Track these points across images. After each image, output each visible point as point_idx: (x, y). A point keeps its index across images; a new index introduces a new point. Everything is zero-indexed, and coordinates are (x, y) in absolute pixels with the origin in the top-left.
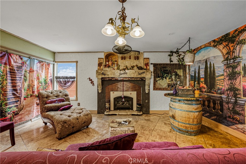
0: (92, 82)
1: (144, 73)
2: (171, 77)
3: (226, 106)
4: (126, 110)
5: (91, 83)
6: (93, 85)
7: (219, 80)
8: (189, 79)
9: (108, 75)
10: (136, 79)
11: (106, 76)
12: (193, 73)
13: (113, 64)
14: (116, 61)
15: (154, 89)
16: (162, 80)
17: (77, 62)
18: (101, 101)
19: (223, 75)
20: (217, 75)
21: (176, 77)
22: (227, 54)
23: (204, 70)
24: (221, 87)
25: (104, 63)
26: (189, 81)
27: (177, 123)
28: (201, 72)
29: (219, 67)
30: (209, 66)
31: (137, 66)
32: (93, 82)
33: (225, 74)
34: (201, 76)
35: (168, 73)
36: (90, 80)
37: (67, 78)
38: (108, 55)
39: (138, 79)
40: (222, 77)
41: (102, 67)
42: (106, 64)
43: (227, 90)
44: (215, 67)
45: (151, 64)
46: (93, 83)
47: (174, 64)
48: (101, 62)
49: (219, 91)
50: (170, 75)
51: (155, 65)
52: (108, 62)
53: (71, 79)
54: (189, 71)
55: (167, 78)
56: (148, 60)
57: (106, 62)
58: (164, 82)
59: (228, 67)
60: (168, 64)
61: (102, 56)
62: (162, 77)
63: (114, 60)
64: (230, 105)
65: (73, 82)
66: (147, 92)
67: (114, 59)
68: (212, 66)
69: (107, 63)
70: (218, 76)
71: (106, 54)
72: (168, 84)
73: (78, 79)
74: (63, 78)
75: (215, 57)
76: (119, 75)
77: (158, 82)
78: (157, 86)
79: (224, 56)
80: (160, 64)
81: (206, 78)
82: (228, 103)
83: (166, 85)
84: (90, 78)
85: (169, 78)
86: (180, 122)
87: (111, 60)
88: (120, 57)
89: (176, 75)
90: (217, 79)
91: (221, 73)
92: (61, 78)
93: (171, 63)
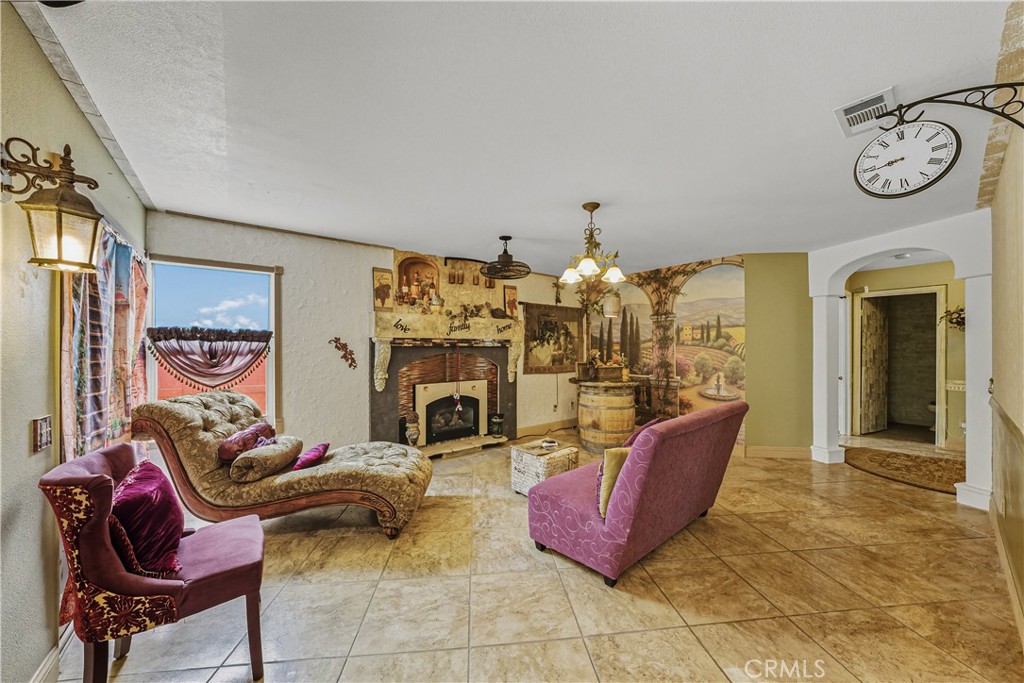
0: (348, 356)
1: (509, 327)
2: (558, 338)
3: (656, 393)
4: (459, 438)
5: (344, 357)
6: (353, 363)
7: (646, 349)
8: (588, 345)
9: (416, 330)
11: (409, 334)
12: (598, 331)
13: (424, 294)
14: (432, 286)
15: (526, 372)
16: (542, 346)
17: (279, 272)
18: (385, 419)
19: (651, 340)
20: (642, 339)
21: (566, 339)
22: (658, 303)
23: (619, 327)
24: (648, 361)
25: (395, 287)
26: (588, 349)
27: (603, 435)
28: (614, 331)
29: (646, 326)
30: (629, 320)
31: (488, 305)
32: (351, 353)
33: (655, 339)
34: (615, 340)
35: (552, 330)
36: (341, 346)
37: (223, 335)
38: (407, 262)
40: (650, 344)
41: (389, 302)
42: (400, 290)
43: (657, 367)
44: (640, 325)
45: (520, 303)
46: (353, 359)
47: (562, 308)
48: (384, 282)
49: (645, 369)
50: (556, 334)
51: (527, 307)
52: (409, 284)
53: (244, 343)
54: (588, 327)
55: (552, 342)
56: (513, 291)
57: (400, 286)
58: (545, 353)
59: (658, 327)
60: (553, 307)
61: (390, 263)
62: (542, 340)
63: (428, 280)
64: (661, 392)
65: (257, 355)
66: (511, 380)
67: (427, 277)
68: (635, 321)
69: (405, 289)
70: (645, 342)
71: (400, 258)
72: (554, 356)
73: (285, 343)
74: (202, 339)
75: (639, 306)
76: (448, 331)
77: (534, 351)
78: (532, 363)
79: (653, 307)
80: (539, 306)
81: (623, 344)
82: (657, 388)
83: (549, 358)
84: (337, 340)
85: (555, 343)
86: (609, 432)
87: (417, 280)
88: (444, 274)
89: (568, 334)
90: (642, 346)
91: (649, 337)
92: (194, 338)
93: (559, 304)
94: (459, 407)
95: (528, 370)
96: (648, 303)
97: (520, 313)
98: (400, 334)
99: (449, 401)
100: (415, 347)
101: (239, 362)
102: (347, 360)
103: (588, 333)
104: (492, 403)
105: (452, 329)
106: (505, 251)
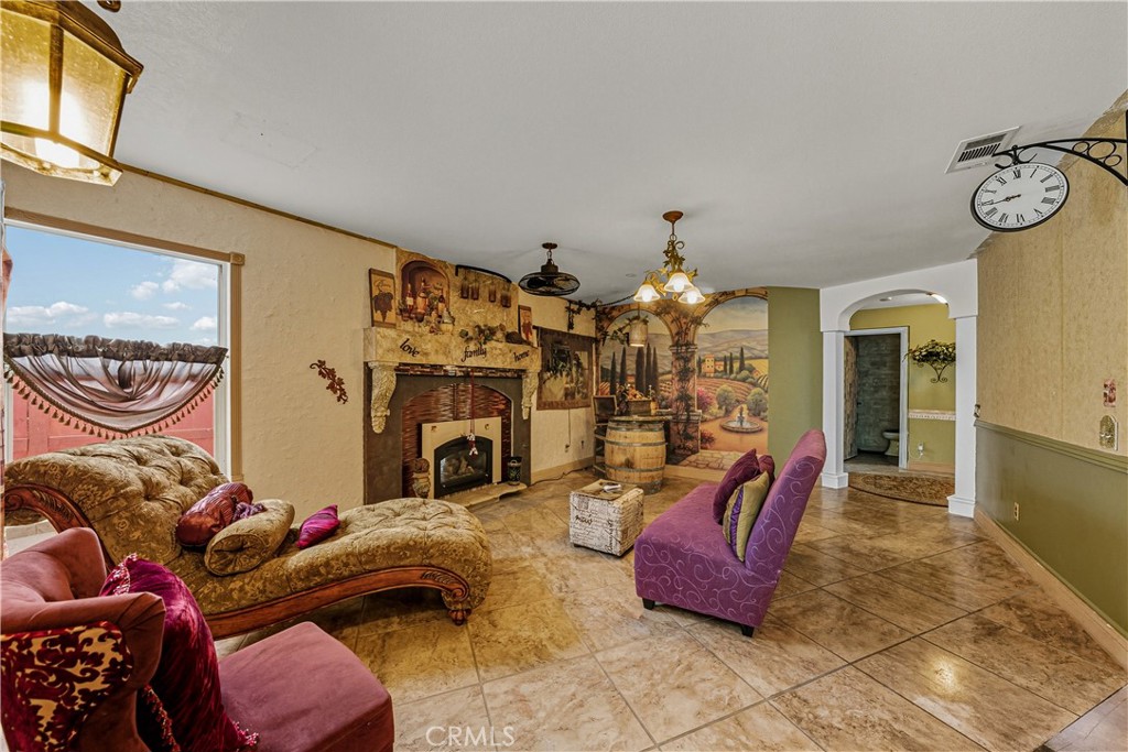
0: (336, 386)
1: (526, 354)
2: (570, 369)
3: (675, 428)
4: (470, 488)
5: (331, 387)
6: (342, 396)
7: (663, 381)
8: (597, 377)
9: (426, 354)
10: (503, 374)
11: (418, 359)
12: (610, 362)
13: (432, 309)
14: (441, 299)
15: (539, 407)
16: (556, 378)
17: (237, 261)
18: (385, 469)
19: (670, 372)
20: (660, 371)
21: (577, 371)
22: (677, 334)
23: (634, 358)
24: (667, 394)
25: (398, 297)
26: (597, 383)
27: (637, 474)
28: (628, 362)
29: (665, 357)
30: (645, 351)
31: (502, 328)
32: (341, 382)
33: (674, 371)
34: (629, 372)
35: (564, 360)
36: (327, 372)
37: (144, 351)
38: (412, 266)
39: (509, 374)
40: (670, 376)
41: (392, 316)
42: (404, 302)
43: (676, 400)
44: (658, 357)
46: (341, 390)
47: (574, 336)
48: (386, 290)
49: (664, 403)
51: (541, 332)
52: (414, 296)
53: (180, 364)
54: (597, 358)
55: (564, 373)
56: (528, 313)
57: (404, 297)
58: (558, 386)
59: (677, 359)
60: (564, 334)
61: (390, 264)
62: (555, 370)
63: (436, 292)
64: (681, 427)
65: (202, 383)
66: (525, 418)
67: (436, 288)
68: (652, 352)
69: (410, 301)
70: (663, 374)
71: (404, 261)
72: (566, 389)
73: (245, 366)
74: (105, 355)
75: (657, 335)
76: (462, 356)
77: (548, 384)
78: (547, 397)
79: (673, 338)
80: (552, 332)
81: (638, 376)
82: (677, 423)
83: (562, 392)
84: (321, 364)
85: (567, 375)
86: (643, 471)
87: (425, 291)
88: (455, 286)
89: (579, 365)
90: (660, 378)
91: (668, 369)
92: (90, 354)
93: (571, 332)
94: (474, 450)
95: (542, 406)
96: (668, 333)
97: (534, 338)
98: (408, 359)
99: (462, 443)
100: (423, 375)
101: (171, 393)
102: (335, 392)
103: (597, 365)
104: (506, 446)
105: (467, 354)
106: (550, 260)
